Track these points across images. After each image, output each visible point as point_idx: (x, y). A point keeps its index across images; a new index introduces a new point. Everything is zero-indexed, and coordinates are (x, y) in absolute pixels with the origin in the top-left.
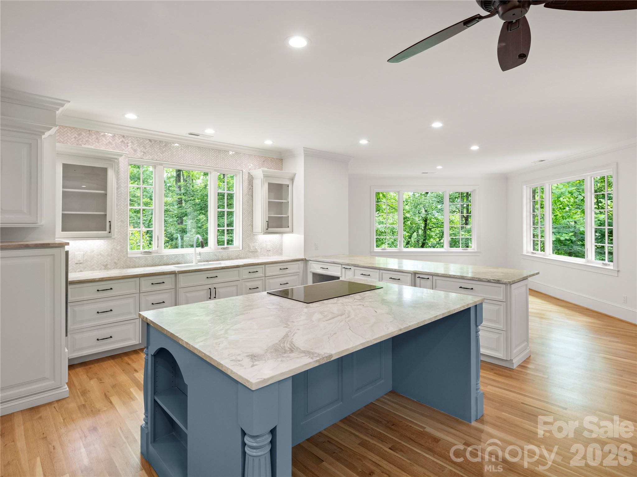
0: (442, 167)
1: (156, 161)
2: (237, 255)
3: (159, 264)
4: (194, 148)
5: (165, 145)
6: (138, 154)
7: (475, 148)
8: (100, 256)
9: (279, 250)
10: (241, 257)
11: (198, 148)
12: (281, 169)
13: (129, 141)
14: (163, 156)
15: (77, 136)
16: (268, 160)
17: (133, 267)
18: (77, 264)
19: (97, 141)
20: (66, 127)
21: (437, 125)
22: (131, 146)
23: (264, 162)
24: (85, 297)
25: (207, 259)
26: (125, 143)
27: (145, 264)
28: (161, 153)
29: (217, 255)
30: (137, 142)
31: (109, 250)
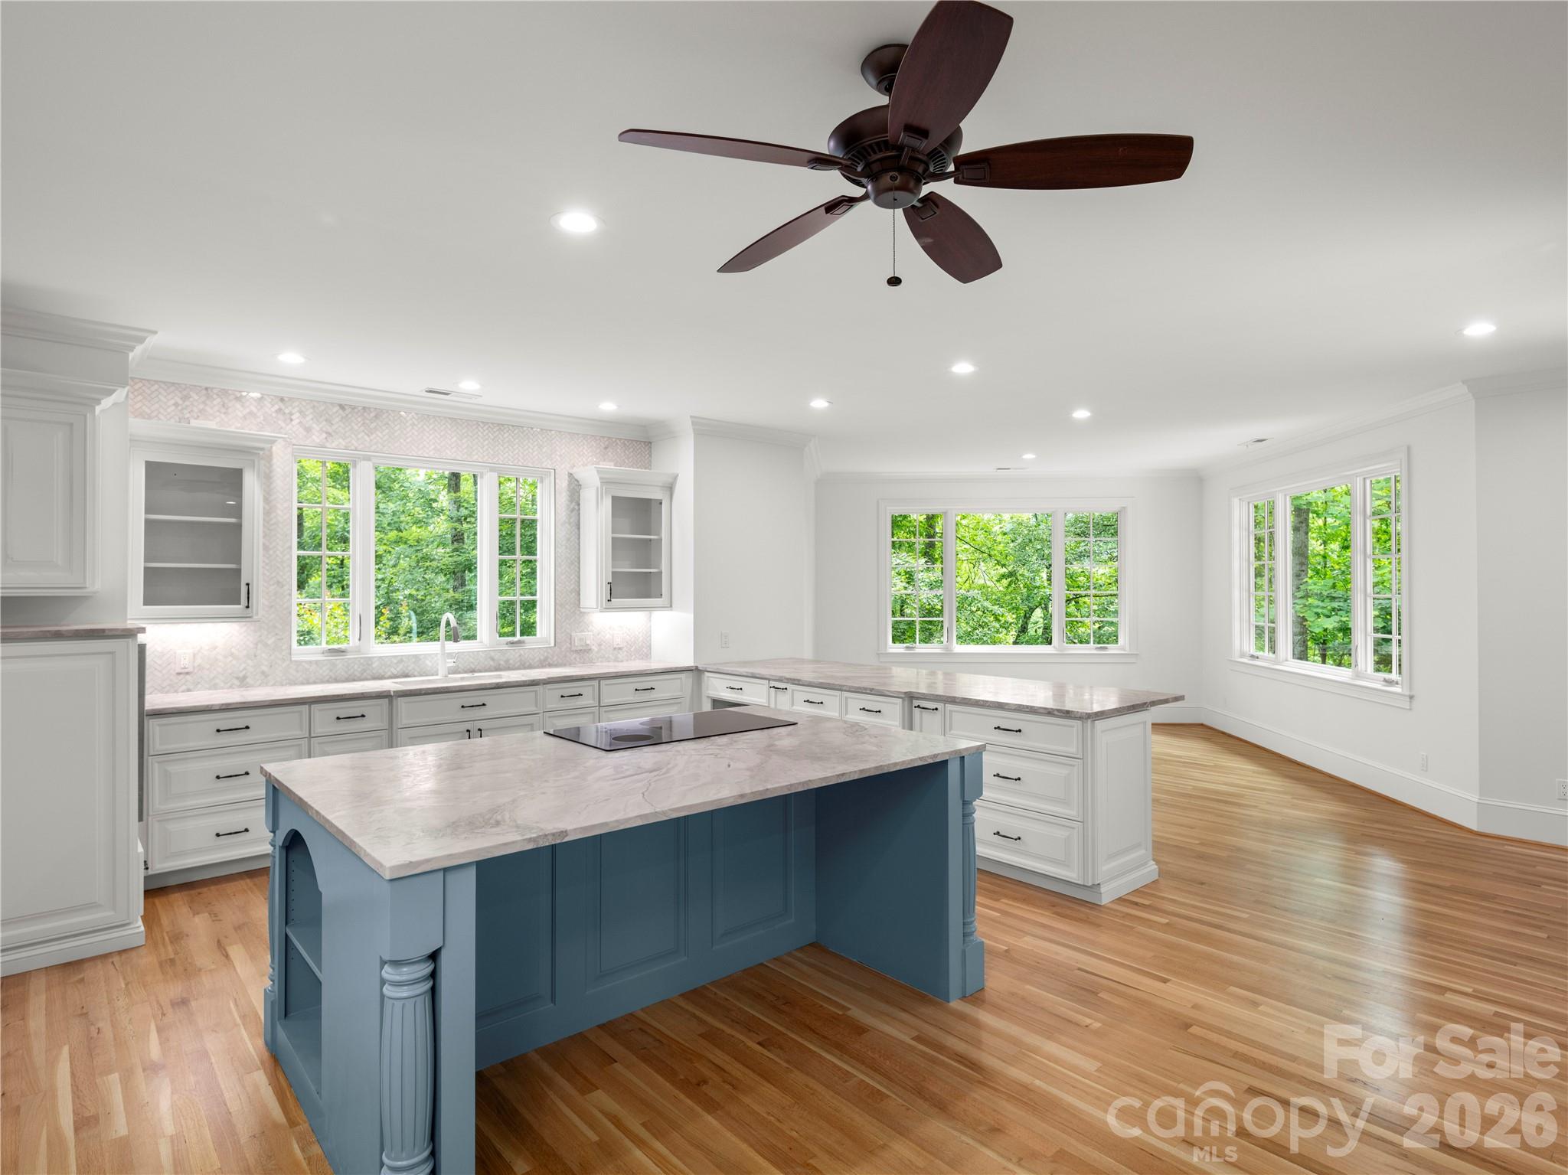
0: (1034, 456)
1: (356, 450)
2: (542, 658)
4: (441, 420)
5: (376, 417)
6: (314, 437)
7: (1081, 414)
8: (230, 658)
9: (644, 649)
10: (551, 662)
11: (450, 422)
12: (648, 465)
13: (293, 408)
14: (371, 440)
15: (180, 402)
16: (617, 444)
17: (302, 684)
18: (179, 674)
19: (223, 410)
20: (156, 382)
21: (963, 368)
22: (298, 421)
23: (606, 448)
24: (192, 744)
25: (473, 667)
26: (285, 413)
27: (331, 677)
28: (365, 433)
29: (496, 657)
30: (312, 410)
31: (251, 645)
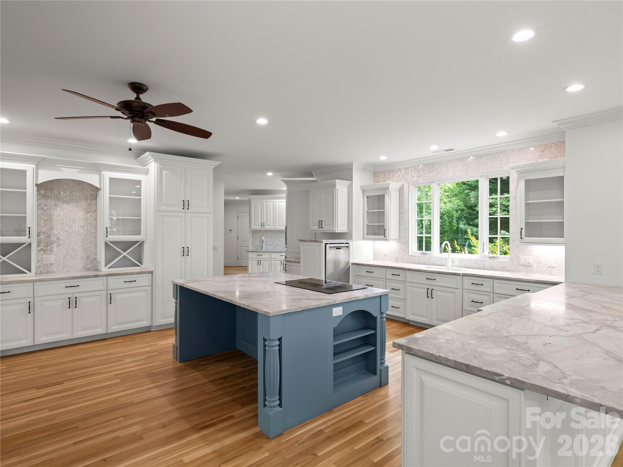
1: (426, 180)
2: (502, 266)
3: (428, 264)
5: (432, 166)
6: (414, 179)
10: (507, 269)
11: (458, 161)
13: (409, 170)
14: (431, 176)
16: (552, 146)
17: (411, 263)
19: (393, 176)
22: (410, 174)
30: (414, 170)
31: (399, 249)
